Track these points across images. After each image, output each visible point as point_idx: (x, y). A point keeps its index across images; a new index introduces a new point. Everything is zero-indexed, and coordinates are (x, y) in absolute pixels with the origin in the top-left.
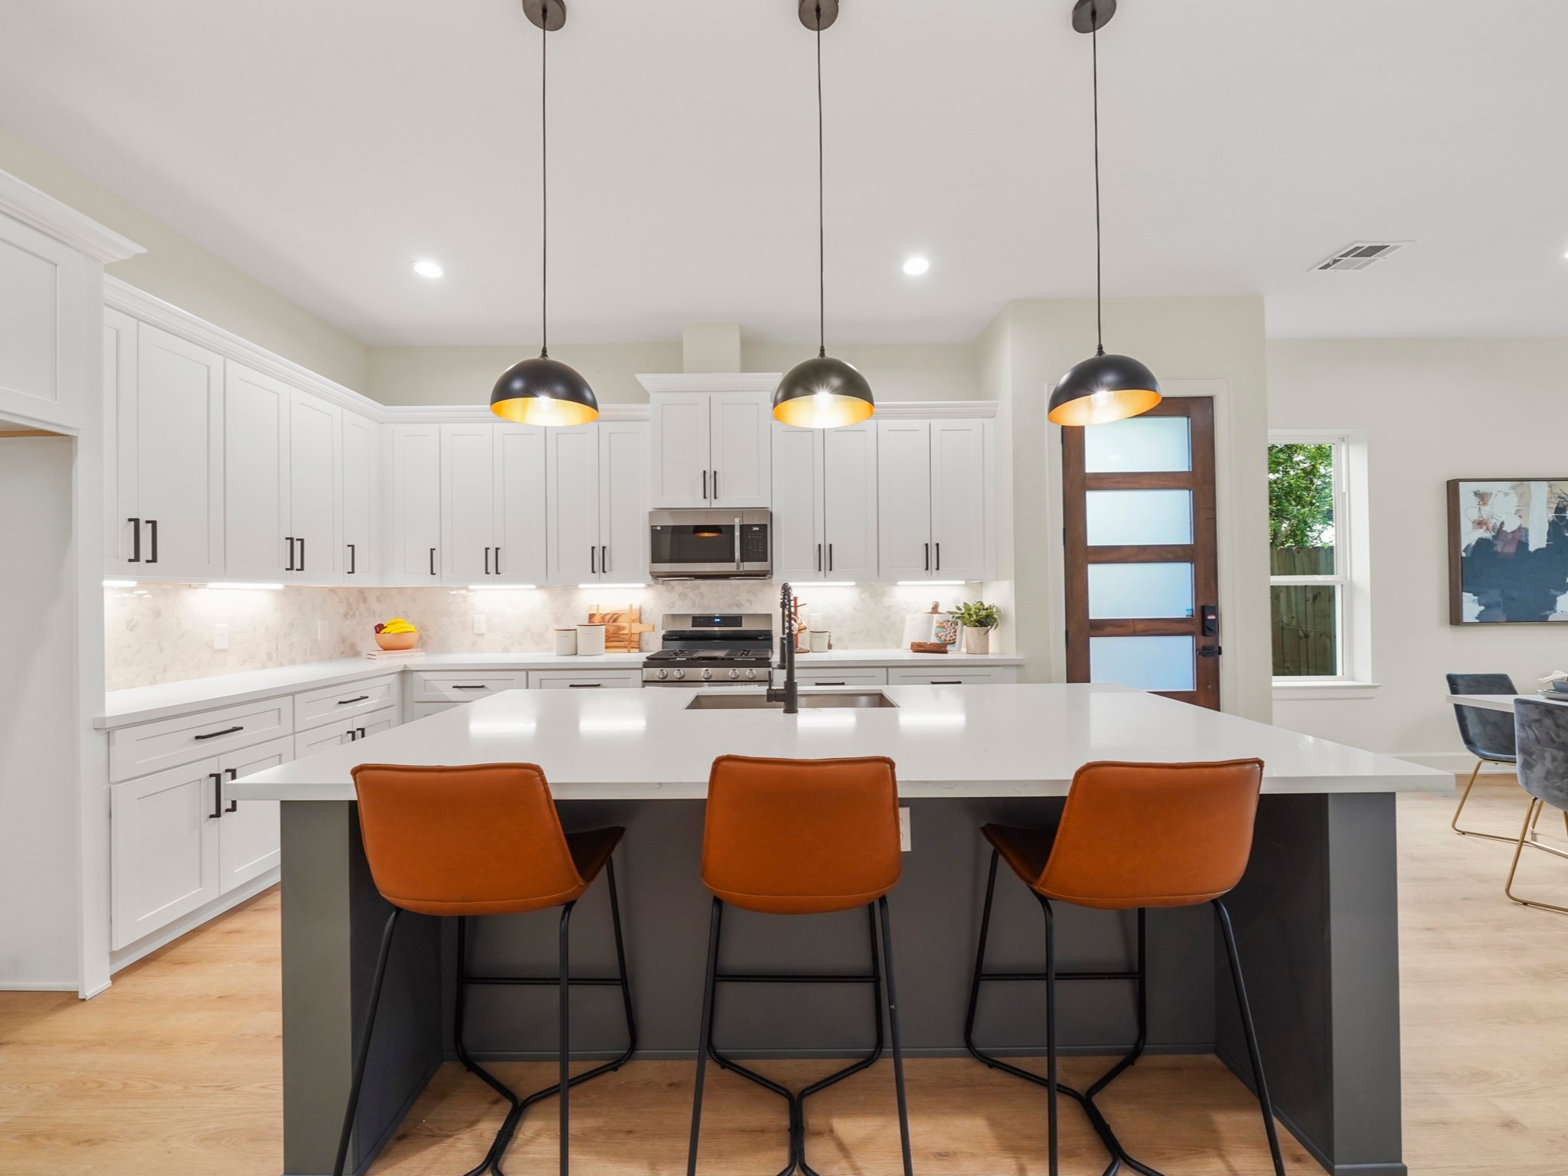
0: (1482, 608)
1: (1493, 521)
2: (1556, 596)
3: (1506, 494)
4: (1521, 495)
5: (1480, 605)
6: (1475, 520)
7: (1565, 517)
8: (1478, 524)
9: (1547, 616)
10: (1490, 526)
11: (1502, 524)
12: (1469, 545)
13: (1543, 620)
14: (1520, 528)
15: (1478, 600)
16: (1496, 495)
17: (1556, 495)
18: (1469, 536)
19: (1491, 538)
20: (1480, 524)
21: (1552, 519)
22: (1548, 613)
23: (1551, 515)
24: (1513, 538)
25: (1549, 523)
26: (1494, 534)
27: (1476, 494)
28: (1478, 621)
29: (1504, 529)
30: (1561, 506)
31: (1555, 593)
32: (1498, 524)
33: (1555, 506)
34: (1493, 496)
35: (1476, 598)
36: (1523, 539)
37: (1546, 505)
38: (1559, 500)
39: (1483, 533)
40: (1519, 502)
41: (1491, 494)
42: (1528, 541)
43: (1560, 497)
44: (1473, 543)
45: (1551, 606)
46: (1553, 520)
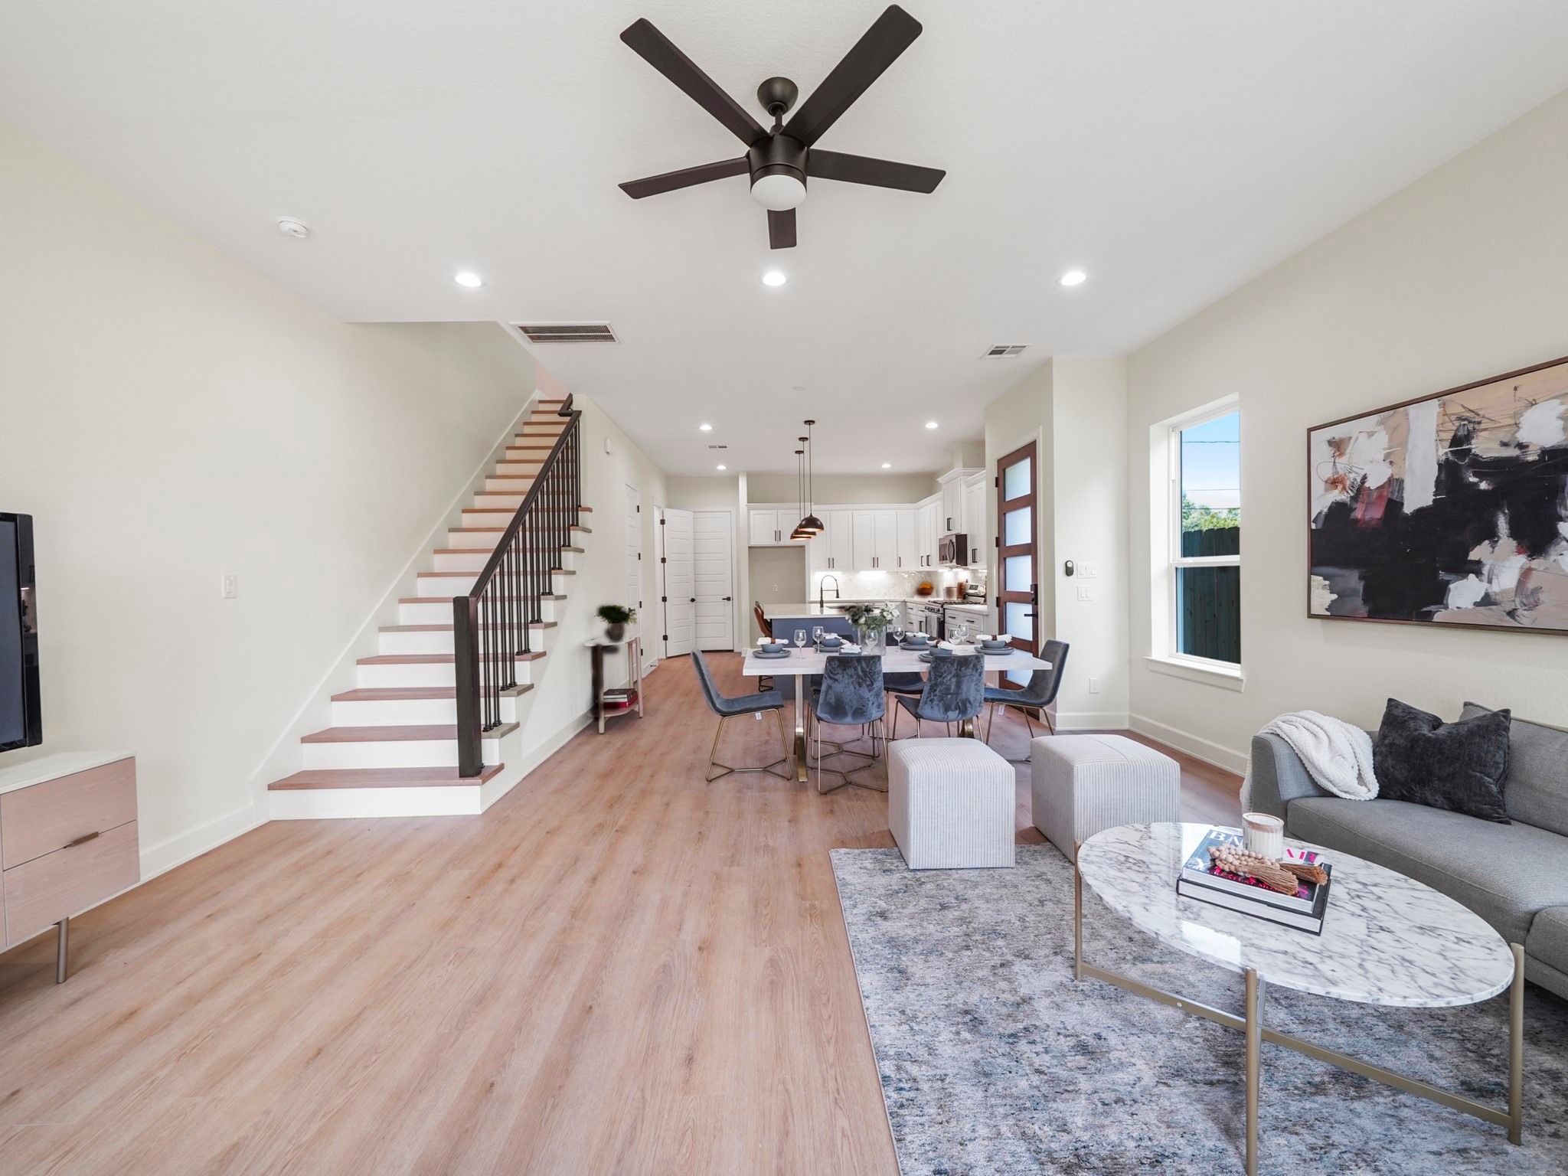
0: (1335, 596)
1: (1352, 476)
2: (1448, 583)
3: (1371, 434)
4: (1392, 432)
5: (1331, 593)
6: (1329, 479)
7: (1470, 450)
8: (1332, 483)
9: (1430, 614)
10: (1348, 483)
11: (1365, 478)
12: (1320, 513)
13: (1425, 618)
14: (1390, 480)
15: (1330, 585)
16: (1357, 439)
17: (1453, 418)
18: (1322, 502)
19: (1348, 500)
20: (1334, 483)
21: (1444, 458)
22: (1432, 608)
23: (1444, 451)
24: (1380, 497)
25: (1440, 465)
26: (1352, 494)
27: (1331, 443)
28: (1329, 613)
29: (1367, 485)
30: (1460, 433)
31: (1447, 578)
32: (1359, 480)
33: (1450, 435)
34: (1352, 441)
35: (1327, 582)
36: (1395, 497)
37: (1434, 437)
38: (1457, 424)
39: (1338, 495)
40: (1390, 441)
41: (1350, 438)
42: (1402, 497)
43: (1460, 419)
44: (1326, 510)
45: (1439, 596)
46: (1447, 459)
